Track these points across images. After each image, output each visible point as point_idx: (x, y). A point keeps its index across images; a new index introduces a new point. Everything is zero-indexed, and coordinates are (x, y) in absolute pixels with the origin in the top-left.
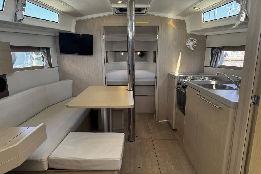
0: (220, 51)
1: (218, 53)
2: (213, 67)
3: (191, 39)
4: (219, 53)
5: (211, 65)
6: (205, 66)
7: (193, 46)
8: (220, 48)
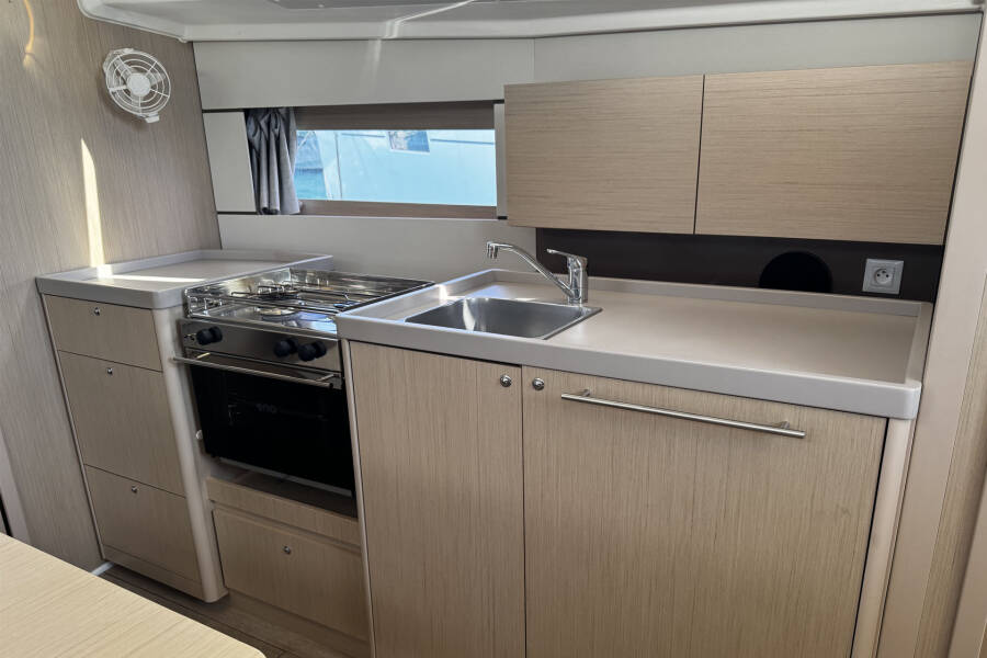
0: (283, 131)
1: (278, 139)
2: (276, 213)
3: (128, 51)
4: (283, 136)
5: (265, 204)
6: (219, 209)
7: (150, 100)
8: (283, 112)
